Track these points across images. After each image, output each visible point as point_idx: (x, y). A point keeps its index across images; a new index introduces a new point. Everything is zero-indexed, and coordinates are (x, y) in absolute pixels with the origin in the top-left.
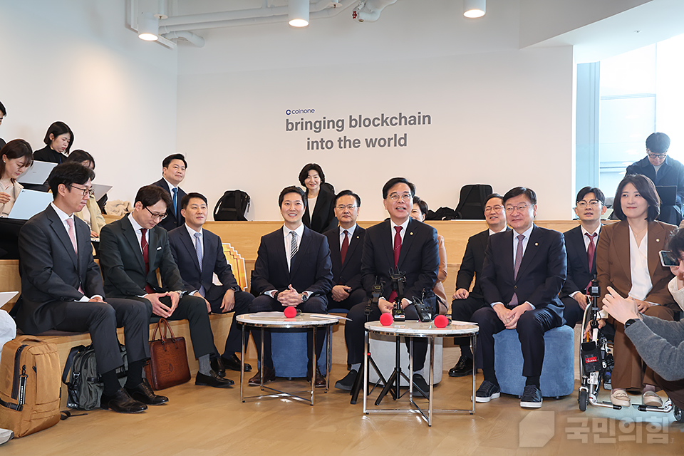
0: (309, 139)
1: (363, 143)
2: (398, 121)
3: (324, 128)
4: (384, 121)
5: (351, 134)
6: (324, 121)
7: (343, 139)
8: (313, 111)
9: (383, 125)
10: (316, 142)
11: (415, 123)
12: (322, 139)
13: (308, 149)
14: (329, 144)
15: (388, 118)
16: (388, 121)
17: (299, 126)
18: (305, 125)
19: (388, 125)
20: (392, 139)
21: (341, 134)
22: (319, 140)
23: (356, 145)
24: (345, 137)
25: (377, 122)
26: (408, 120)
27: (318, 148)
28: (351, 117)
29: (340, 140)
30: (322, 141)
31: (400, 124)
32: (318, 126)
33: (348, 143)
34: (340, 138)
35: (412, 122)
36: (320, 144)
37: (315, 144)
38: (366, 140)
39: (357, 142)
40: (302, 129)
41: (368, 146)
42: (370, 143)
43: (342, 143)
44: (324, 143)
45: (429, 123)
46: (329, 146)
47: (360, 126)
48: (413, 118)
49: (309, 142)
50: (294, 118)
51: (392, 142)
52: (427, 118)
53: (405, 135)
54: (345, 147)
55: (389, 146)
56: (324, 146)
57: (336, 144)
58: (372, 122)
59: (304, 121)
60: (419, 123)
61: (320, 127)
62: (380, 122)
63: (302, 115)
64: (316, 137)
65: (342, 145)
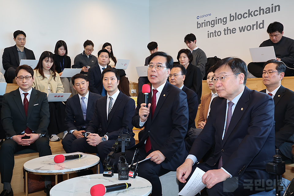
0: (208, 31)
1: (238, 30)
2: (258, 13)
3: (216, 24)
4: (250, 14)
5: (230, 25)
6: (216, 20)
7: (226, 29)
8: (210, 15)
9: (249, 17)
10: (212, 33)
11: (269, 12)
12: (215, 31)
13: (208, 37)
14: (219, 33)
15: (252, 12)
16: (252, 13)
17: (204, 24)
18: (206, 24)
19: (252, 16)
20: (255, 25)
21: (225, 27)
22: (213, 32)
23: (234, 32)
24: (228, 28)
25: (245, 15)
26: (265, 11)
27: (213, 37)
28: (230, 14)
29: (225, 30)
30: (215, 32)
31: (260, 14)
32: (213, 23)
33: (229, 31)
34: (225, 29)
35: (268, 12)
36: (214, 33)
37: (212, 34)
38: (239, 28)
39: (234, 30)
40: (205, 26)
41: (241, 31)
42: (242, 29)
43: (226, 31)
44: (216, 33)
45: (279, 10)
46: (219, 34)
47: (236, 20)
48: (268, 9)
49: (208, 33)
50: (201, 21)
51: (255, 27)
52: (277, 8)
53: (263, 21)
54: (228, 34)
55: (253, 29)
56: (216, 35)
57: (223, 32)
58: (243, 16)
59: (206, 21)
60: (272, 12)
61: (214, 24)
62: (247, 15)
63: (205, 18)
64: (212, 30)
65: (226, 33)
